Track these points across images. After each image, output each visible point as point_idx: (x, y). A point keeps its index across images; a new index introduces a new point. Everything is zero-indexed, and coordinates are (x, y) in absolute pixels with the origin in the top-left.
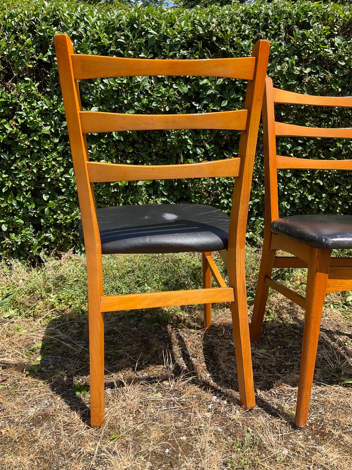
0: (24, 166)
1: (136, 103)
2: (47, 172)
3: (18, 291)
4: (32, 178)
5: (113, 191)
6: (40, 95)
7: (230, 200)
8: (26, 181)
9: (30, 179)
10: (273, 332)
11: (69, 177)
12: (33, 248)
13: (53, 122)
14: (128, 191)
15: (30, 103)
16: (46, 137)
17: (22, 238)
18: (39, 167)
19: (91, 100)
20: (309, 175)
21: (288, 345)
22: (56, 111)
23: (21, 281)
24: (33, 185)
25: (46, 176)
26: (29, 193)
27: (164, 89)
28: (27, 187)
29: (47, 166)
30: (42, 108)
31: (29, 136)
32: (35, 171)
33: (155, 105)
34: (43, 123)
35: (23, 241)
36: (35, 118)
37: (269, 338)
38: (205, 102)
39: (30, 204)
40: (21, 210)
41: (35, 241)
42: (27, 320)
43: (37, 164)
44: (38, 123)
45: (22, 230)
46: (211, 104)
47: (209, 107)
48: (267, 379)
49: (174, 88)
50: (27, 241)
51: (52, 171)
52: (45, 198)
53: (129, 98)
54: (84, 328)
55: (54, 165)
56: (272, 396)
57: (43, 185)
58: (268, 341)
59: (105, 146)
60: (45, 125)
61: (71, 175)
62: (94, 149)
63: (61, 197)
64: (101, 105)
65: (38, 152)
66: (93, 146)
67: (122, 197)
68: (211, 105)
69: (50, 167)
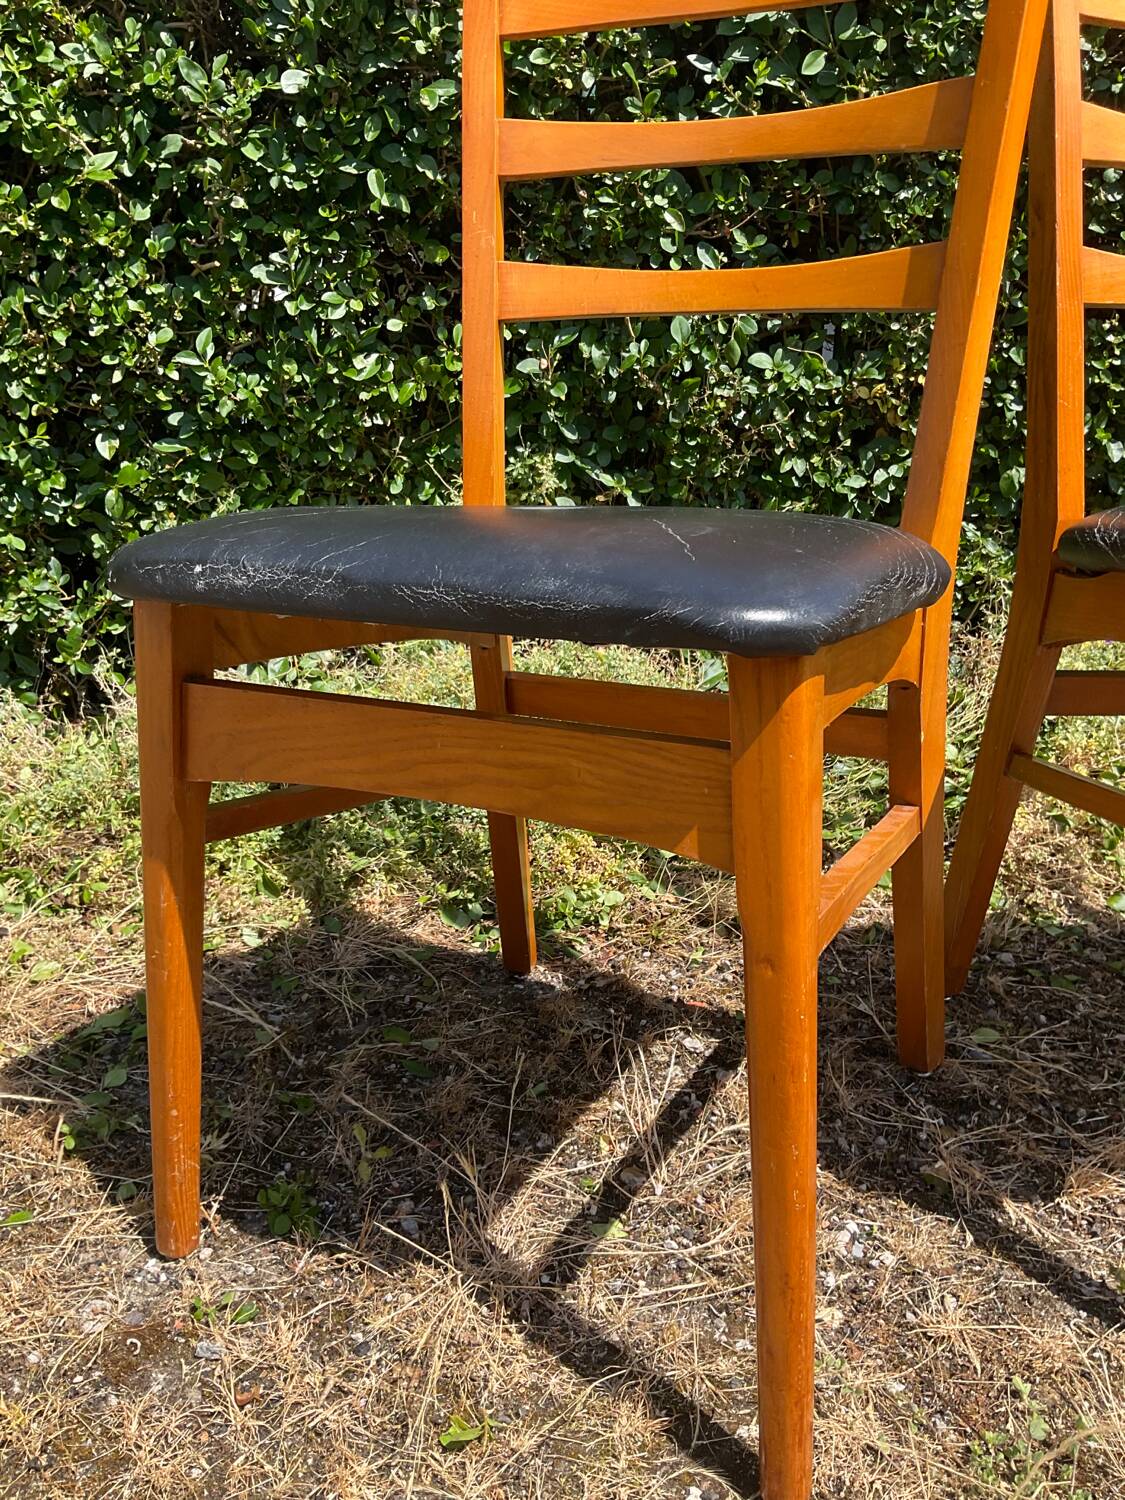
0: (14, 317)
2: (110, 342)
3: (18, 811)
4: (50, 368)
5: (368, 424)
6: (69, 19)
7: (816, 460)
8: (27, 380)
9: (41, 372)
10: (1006, 957)
11: (195, 362)
12: (65, 648)
13: (125, 137)
14: (424, 426)
15: (29, 52)
16: (99, 196)
17: (22, 609)
18: (79, 330)
19: (278, 38)
21: (1073, 1008)
22: (136, 86)
23: (26, 773)
24: (55, 397)
25: (106, 360)
26: (42, 429)
28: (32, 404)
29: (107, 318)
30: (81, 74)
31: (31, 195)
32: (60, 337)
33: (540, 61)
34: (86, 138)
35: (25, 618)
36: (51, 113)
37: (998, 982)
38: (737, 55)
39: (48, 475)
40: (11, 496)
41: (72, 620)
42: (56, 920)
43: (67, 310)
44: (66, 138)
45: (18, 575)
46: (763, 64)
47: (754, 77)
48: (1029, 1153)
50: (41, 621)
51: (129, 339)
52: (105, 448)
53: (435, 31)
54: (281, 950)
55: (134, 319)
56: (1064, 1224)
57: (95, 398)
58: (994, 994)
59: (335, 237)
60: (96, 148)
61: (201, 356)
62: (293, 247)
63: (164, 447)
64: (324, 62)
65: (70, 261)
66: (288, 236)
67: (404, 451)
68: (761, 68)
69: (120, 322)
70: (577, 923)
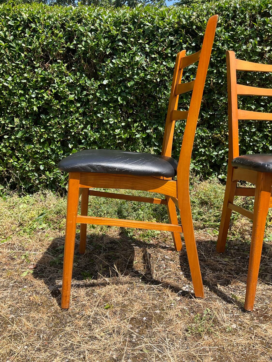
0: (56, 123)
1: (135, 77)
2: (72, 127)
3: (50, 211)
4: (61, 132)
5: (118, 142)
6: (68, 72)
8: (57, 134)
9: (60, 132)
10: (236, 247)
11: (87, 131)
12: (61, 183)
13: (76, 92)
14: (129, 142)
15: (61, 78)
16: (71, 102)
17: (54, 175)
18: (66, 124)
19: (103, 75)
20: (270, 130)
21: (247, 257)
22: (78, 83)
23: (52, 205)
24: (62, 137)
25: (71, 131)
26: (59, 143)
27: (156, 66)
28: (58, 138)
29: (72, 123)
30: (69, 82)
31: (60, 102)
32: (63, 126)
33: (149, 77)
34: (70, 92)
35: (54, 177)
36: (64, 89)
37: (232, 251)
38: (187, 74)
39: (60, 151)
40: (53, 155)
41: (63, 177)
42: (54, 231)
43: (65, 122)
44: (66, 92)
45: (54, 169)
46: (192, 76)
47: (190, 78)
48: (226, 278)
49: (163, 65)
50: (57, 178)
51: (76, 127)
52: (70, 146)
53: (130, 73)
54: (94, 238)
55: (76, 123)
56: (229, 290)
57: (69, 137)
58: (231, 253)
59: (112, 109)
60: (71, 94)
61: (88, 130)
62: (105, 110)
63: (81, 146)
64: (110, 78)
65: (66, 113)
66: (104, 109)
67: (125, 147)
68: (191, 77)
69: (74, 124)
70: (151, 237)
